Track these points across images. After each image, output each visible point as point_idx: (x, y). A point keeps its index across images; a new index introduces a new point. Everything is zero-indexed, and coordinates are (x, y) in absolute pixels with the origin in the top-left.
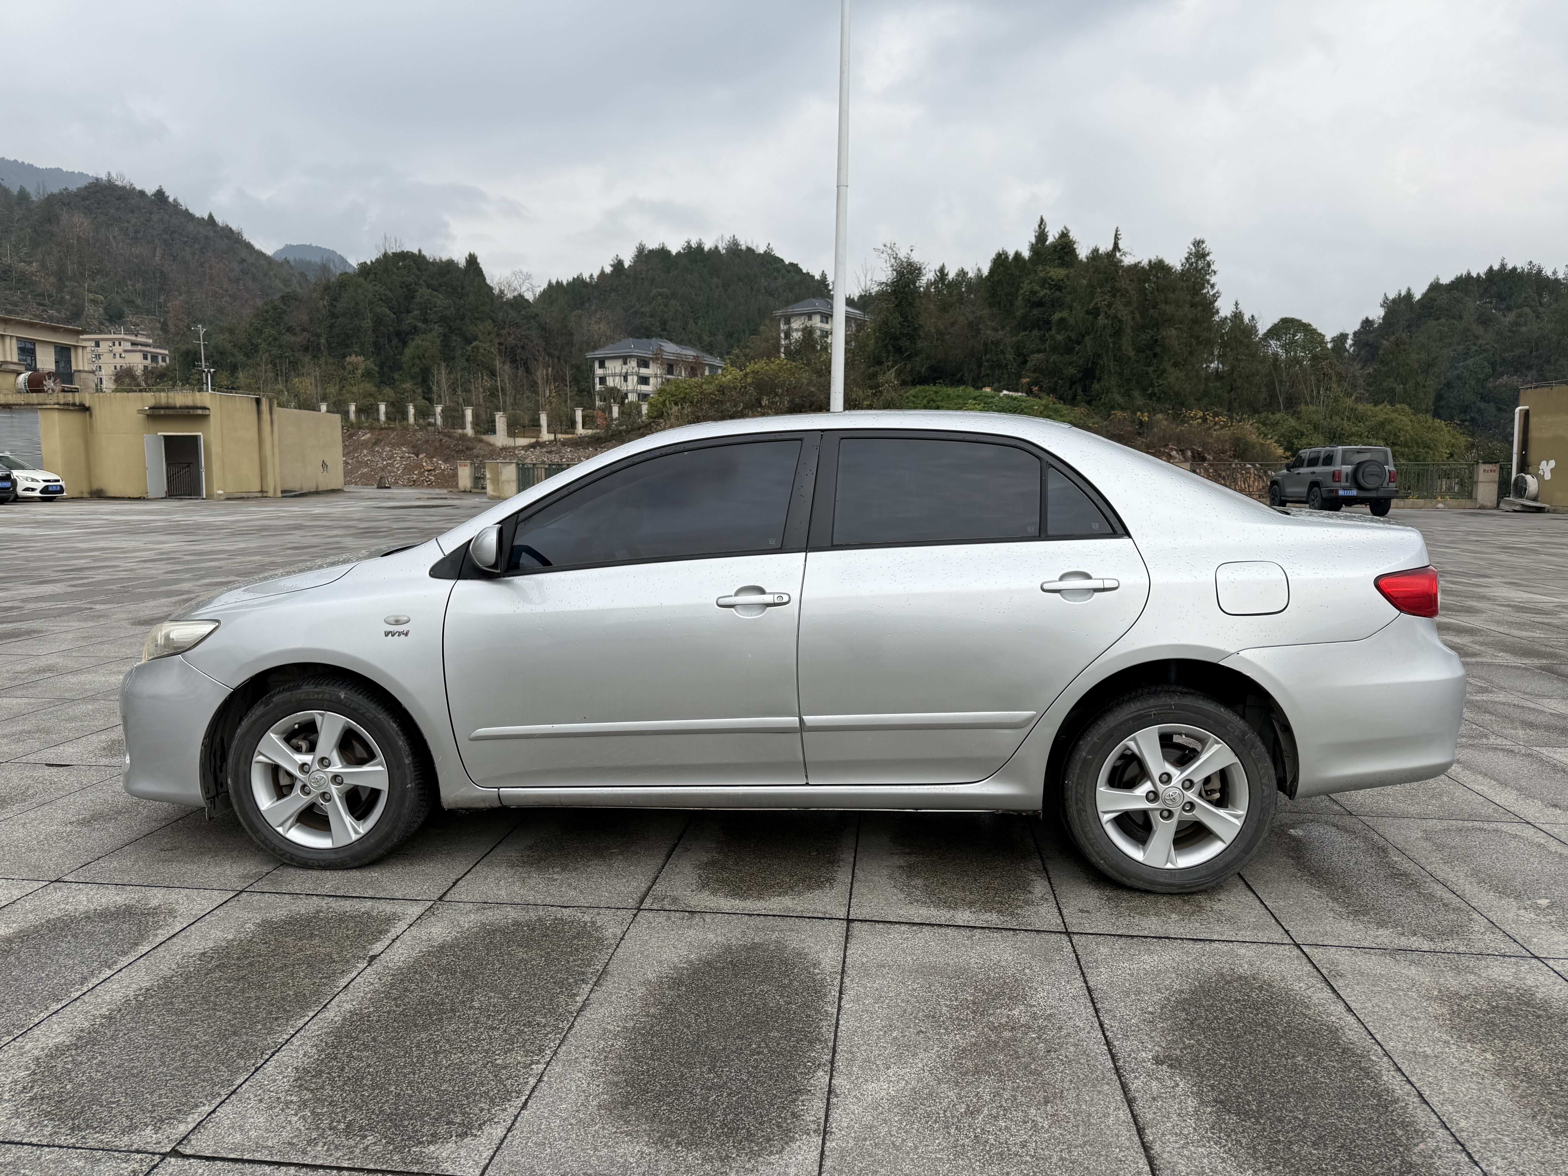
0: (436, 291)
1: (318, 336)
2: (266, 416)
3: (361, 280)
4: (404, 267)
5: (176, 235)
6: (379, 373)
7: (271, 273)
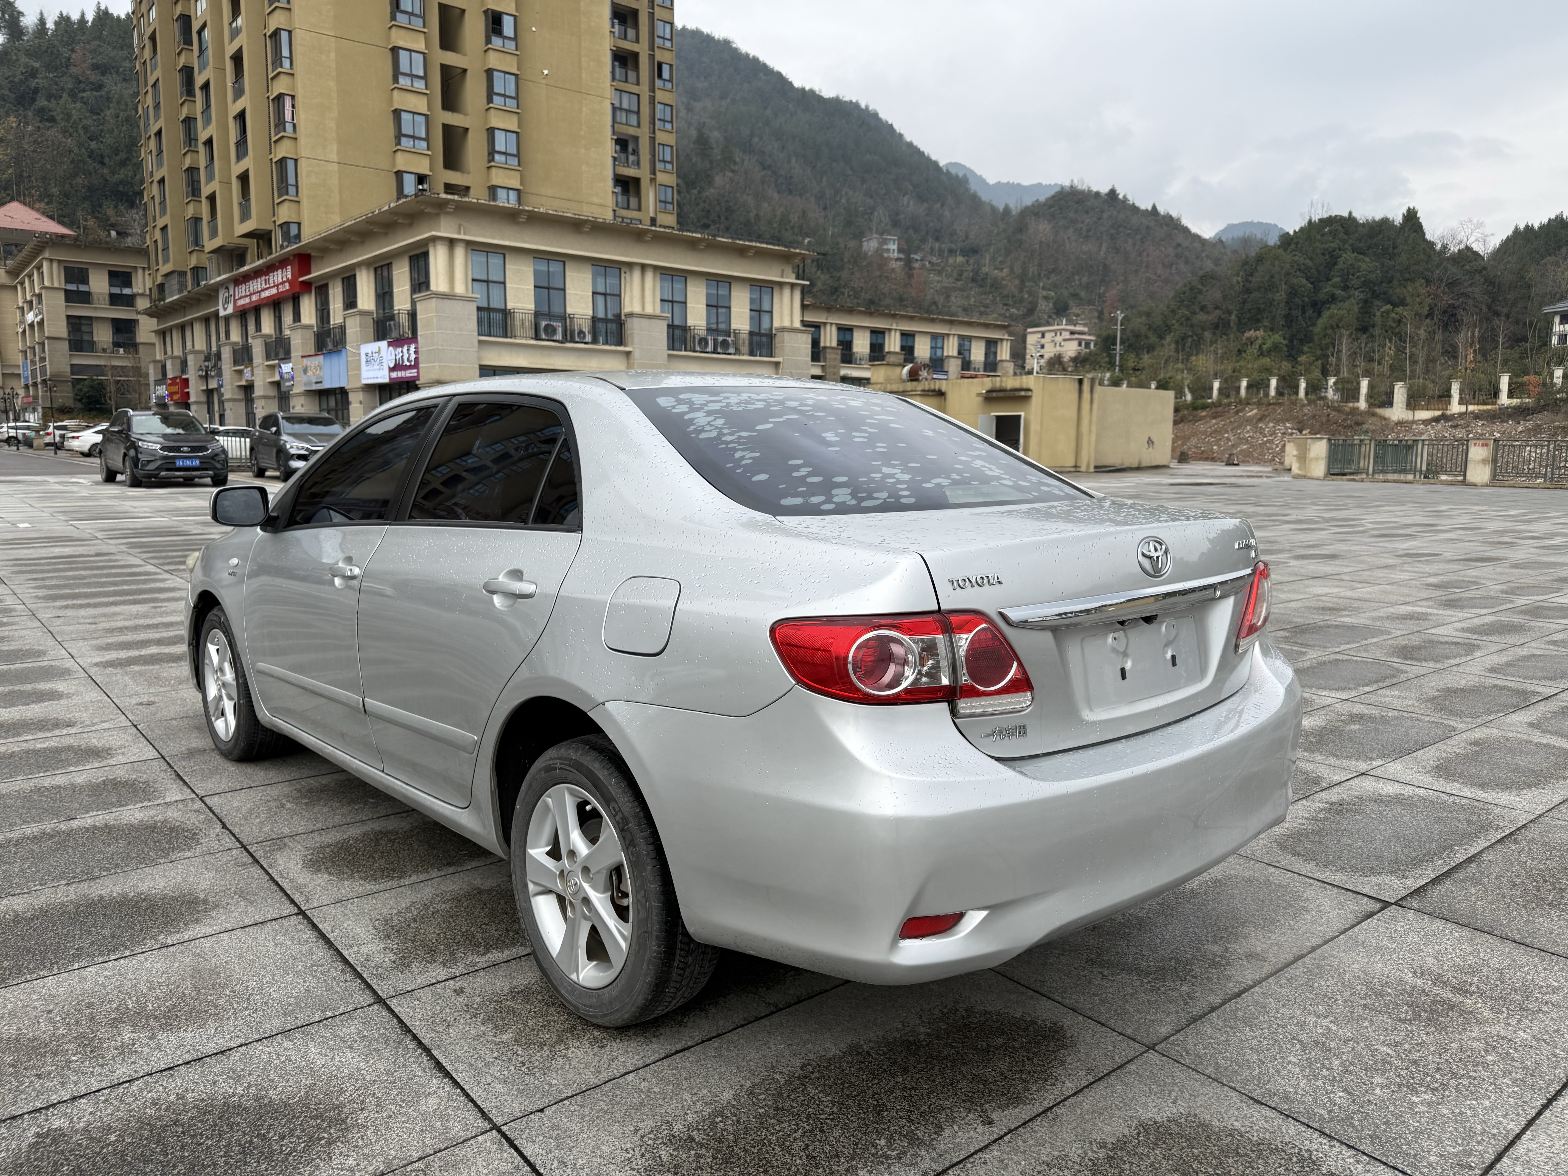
0: (1363, 254)
1: (1230, 313)
2: (1086, 395)
3: (1281, 251)
4: (1330, 232)
5: (1121, 229)
6: (1286, 346)
7: (1203, 255)
